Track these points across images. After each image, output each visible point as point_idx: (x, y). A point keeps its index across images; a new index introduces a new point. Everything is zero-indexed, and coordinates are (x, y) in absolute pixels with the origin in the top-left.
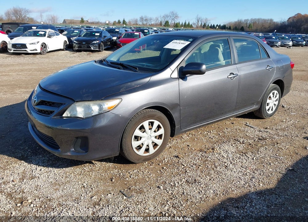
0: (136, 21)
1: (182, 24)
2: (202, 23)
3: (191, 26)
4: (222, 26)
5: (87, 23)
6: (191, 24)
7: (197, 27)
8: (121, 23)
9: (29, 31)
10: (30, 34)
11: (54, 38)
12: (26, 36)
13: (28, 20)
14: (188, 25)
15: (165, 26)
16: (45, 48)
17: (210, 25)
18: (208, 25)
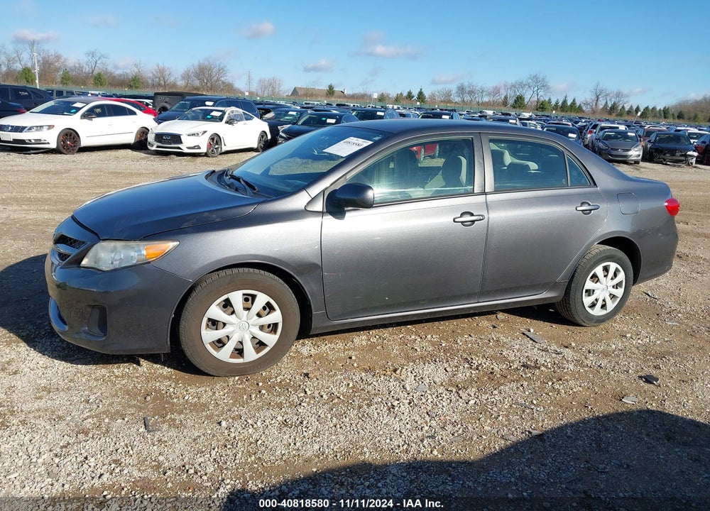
0: (448, 94)
1: (557, 103)
2: (606, 103)
3: (580, 109)
4: (660, 110)
5: (339, 97)
6: (578, 105)
7: (594, 112)
8: (413, 97)
9: (193, 109)
10: (194, 114)
11: (239, 125)
12: (188, 119)
13: (222, 86)
14: (571, 106)
15: (514, 107)
16: (217, 143)
17: (629, 107)
18: (623, 107)
